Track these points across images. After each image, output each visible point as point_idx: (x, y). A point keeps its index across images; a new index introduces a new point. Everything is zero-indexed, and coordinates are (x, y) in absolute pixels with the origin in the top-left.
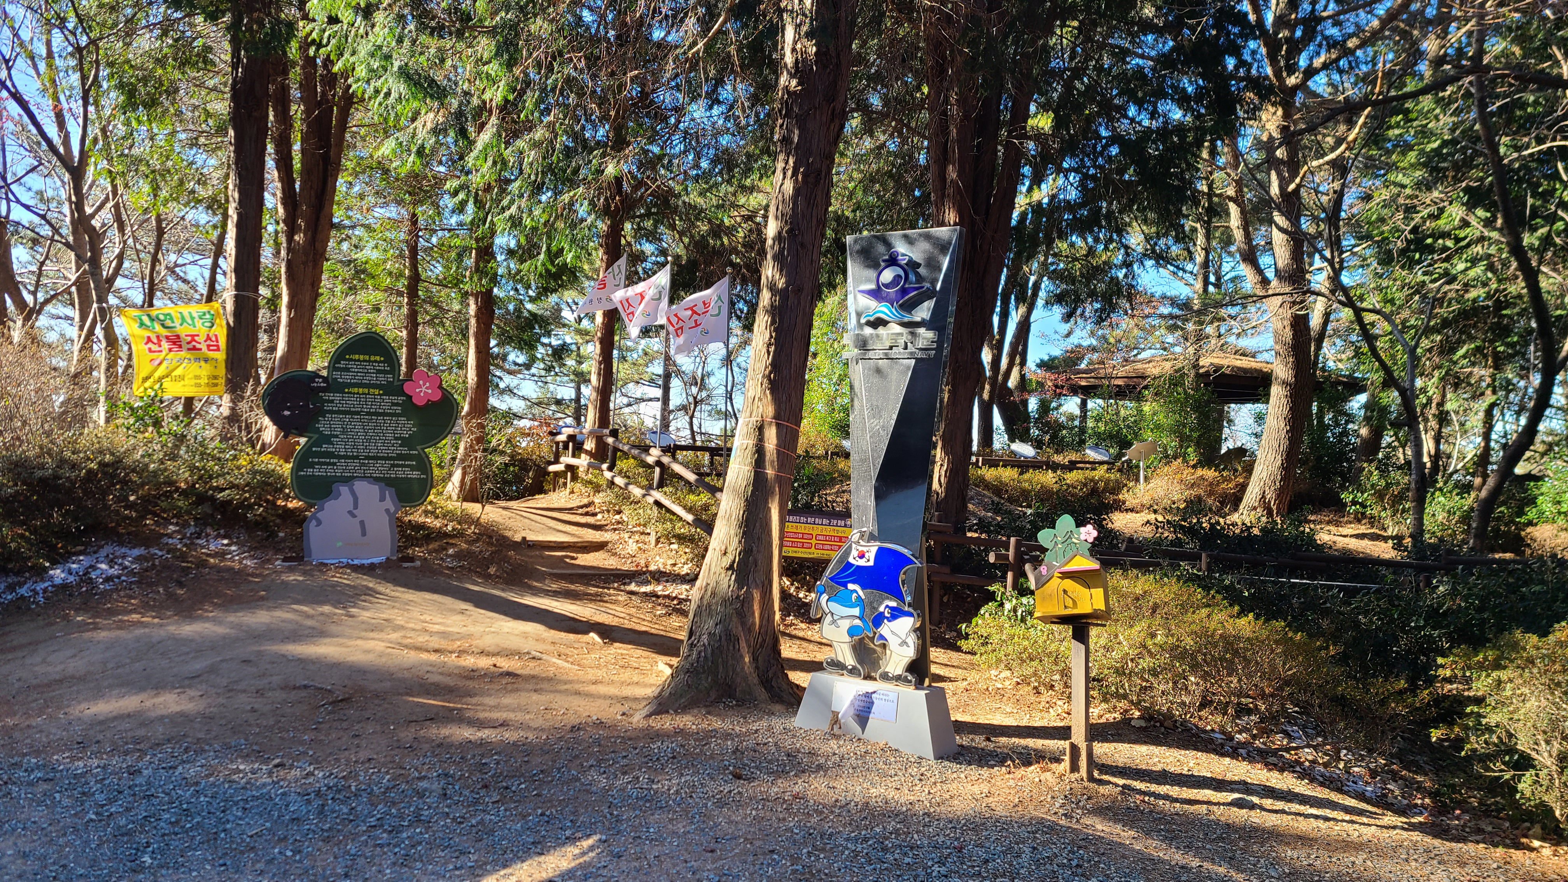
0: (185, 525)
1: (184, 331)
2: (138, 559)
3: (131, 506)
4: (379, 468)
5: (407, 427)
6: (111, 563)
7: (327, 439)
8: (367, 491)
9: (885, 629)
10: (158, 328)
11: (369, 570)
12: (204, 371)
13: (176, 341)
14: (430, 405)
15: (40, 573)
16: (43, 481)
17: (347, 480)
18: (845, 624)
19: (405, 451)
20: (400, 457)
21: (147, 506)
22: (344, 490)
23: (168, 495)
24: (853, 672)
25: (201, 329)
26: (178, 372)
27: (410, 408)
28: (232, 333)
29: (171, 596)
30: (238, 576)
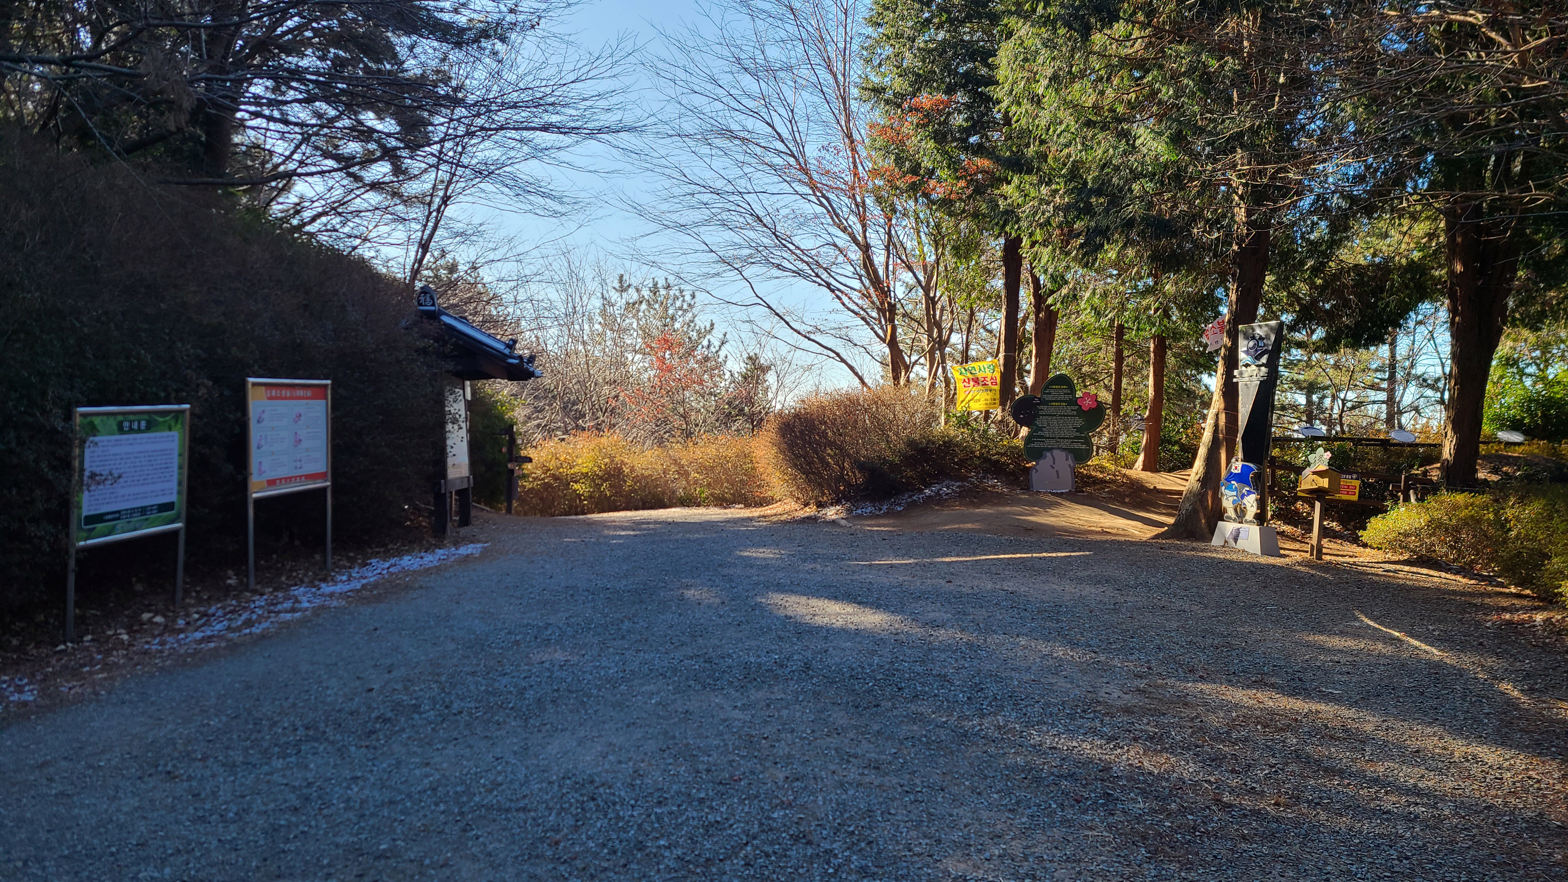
0: (978, 473)
1: (980, 375)
2: (958, 487)
3: (955, 463)
4: (1065, 444)
5: (1079, 422)
6: (948, 488)
7: (1040, 429)
8: (1060, 455)
9: (1245, 501)
10: (969, 375)
11: (1060, 495)
12: (987, 396)
13: (976, 381)
14: (1091, 410)
15: (921, 491)
16: (922, 449)
17: (1050, 450)
18: (1231, 499)
19: (1078, 434)
20: (1076, 438)
21: (962, 463)
22: (1048, 454)
23: (971, 459)
24: (1234, 520)
25: (988, 374)
26: (977, 397)
27: (1080, 412)
28: (1003, 375)
29: (972, 502)
30: (1000, 495)
